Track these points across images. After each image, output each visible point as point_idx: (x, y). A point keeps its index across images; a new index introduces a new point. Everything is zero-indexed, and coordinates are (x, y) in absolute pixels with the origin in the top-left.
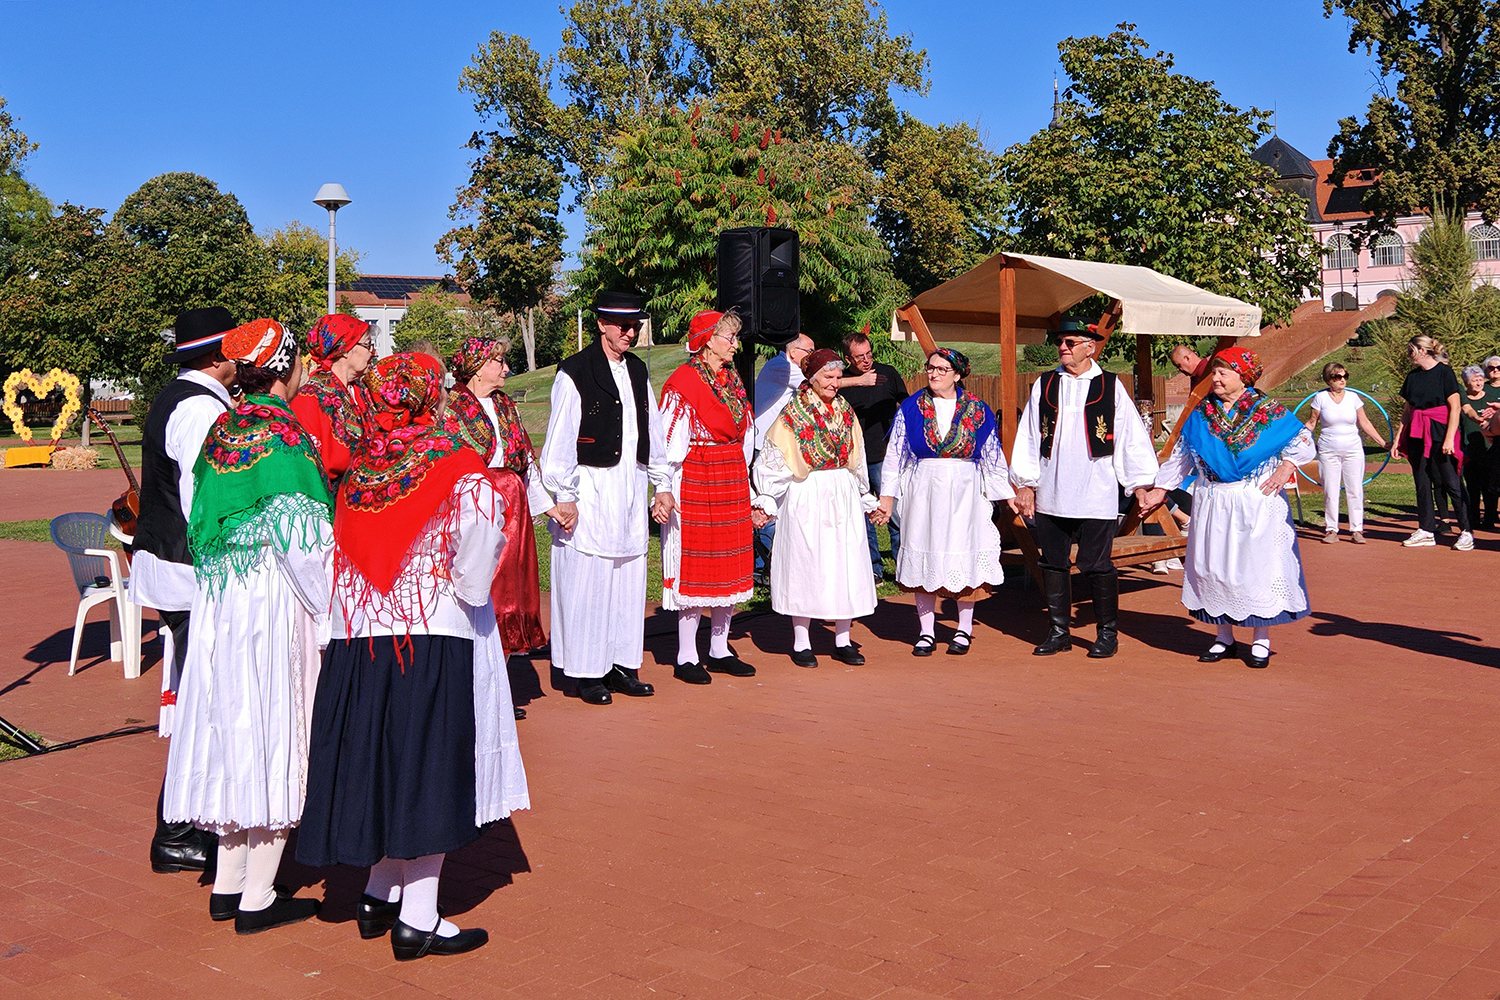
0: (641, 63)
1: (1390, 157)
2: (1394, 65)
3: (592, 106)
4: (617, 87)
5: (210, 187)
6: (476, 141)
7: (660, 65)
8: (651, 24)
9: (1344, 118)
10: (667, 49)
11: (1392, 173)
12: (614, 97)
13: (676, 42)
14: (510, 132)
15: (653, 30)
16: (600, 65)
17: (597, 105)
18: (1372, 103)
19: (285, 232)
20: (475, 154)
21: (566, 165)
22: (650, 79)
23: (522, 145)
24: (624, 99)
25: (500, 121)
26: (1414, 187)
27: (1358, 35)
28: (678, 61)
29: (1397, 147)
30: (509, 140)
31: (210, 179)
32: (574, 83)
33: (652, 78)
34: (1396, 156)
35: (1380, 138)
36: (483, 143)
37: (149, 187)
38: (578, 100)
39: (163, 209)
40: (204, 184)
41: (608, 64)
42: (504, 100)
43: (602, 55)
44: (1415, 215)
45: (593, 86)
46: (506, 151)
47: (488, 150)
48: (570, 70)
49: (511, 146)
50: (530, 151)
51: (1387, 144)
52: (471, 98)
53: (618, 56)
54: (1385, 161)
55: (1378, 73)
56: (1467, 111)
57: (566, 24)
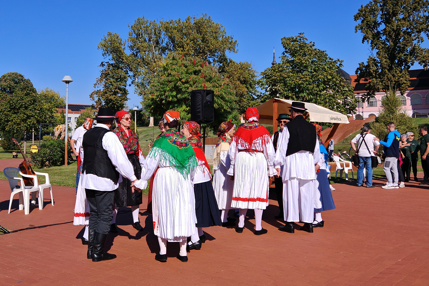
0: (152, 42)
1: (374, 74)
2: (376, 47)
3: (137, 55)
4: (145, 49)
5: (22, 77)
6: (102, 65)
7: (157, 43)
8: (155, 31)
9: (360, 62)
10: (160, 38)
11: (374, 79)
12: (144, 52)
13: (162, 36)
14: (113, 62)
15: (156, 32)
16: (140, 42)
17: (138, 54)
18: (368, 58)
19: (44, 90)
20: (102, 68)
21: (129, 72)
22: (154, 47)
23: (116, 66)
24: (147, 53)
25: (109, 59)
26: (381, 84)
27: (365, 38)
28: (163, 42)
29: (376, 71)
30: (112, 64)
31: (22, 74)
32: (132, 48)
33: (155, 47)
34: (376, 74)
35: (371, 69)
36: (104, 65)
37: (4, 76)
38: (133, 53)
39: (8, 83)
40: (21, 76)
41: (142, 42)
42: (111, 52)
43: (140, 40)
44: (381, 92)
45: (138, 49)
46: (111, 68)
47: (106, 67)
48: (131, 44)
49: (113, 66)
50: (118, 68)
51: (373, 70)
52: (101, 51)
53: (145, 40)
54: (372, 75)
55: (371, 49)
56: (396, 61)
57: (130, 30)
